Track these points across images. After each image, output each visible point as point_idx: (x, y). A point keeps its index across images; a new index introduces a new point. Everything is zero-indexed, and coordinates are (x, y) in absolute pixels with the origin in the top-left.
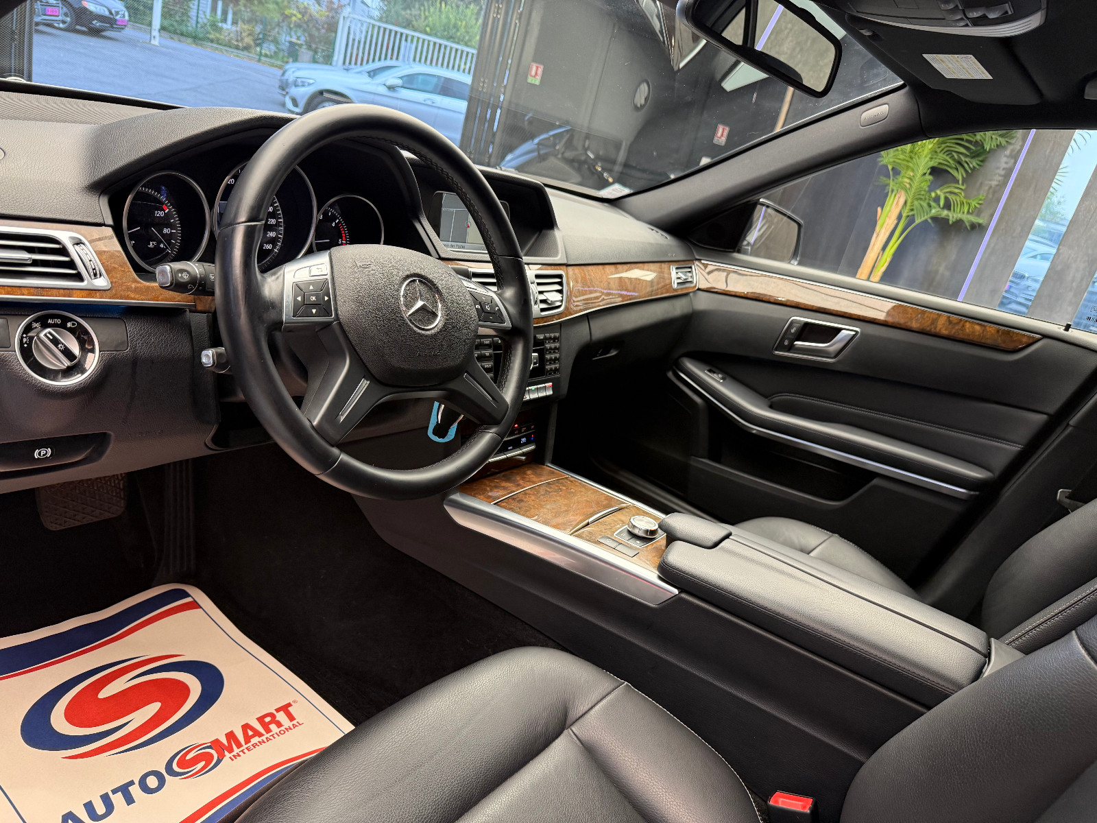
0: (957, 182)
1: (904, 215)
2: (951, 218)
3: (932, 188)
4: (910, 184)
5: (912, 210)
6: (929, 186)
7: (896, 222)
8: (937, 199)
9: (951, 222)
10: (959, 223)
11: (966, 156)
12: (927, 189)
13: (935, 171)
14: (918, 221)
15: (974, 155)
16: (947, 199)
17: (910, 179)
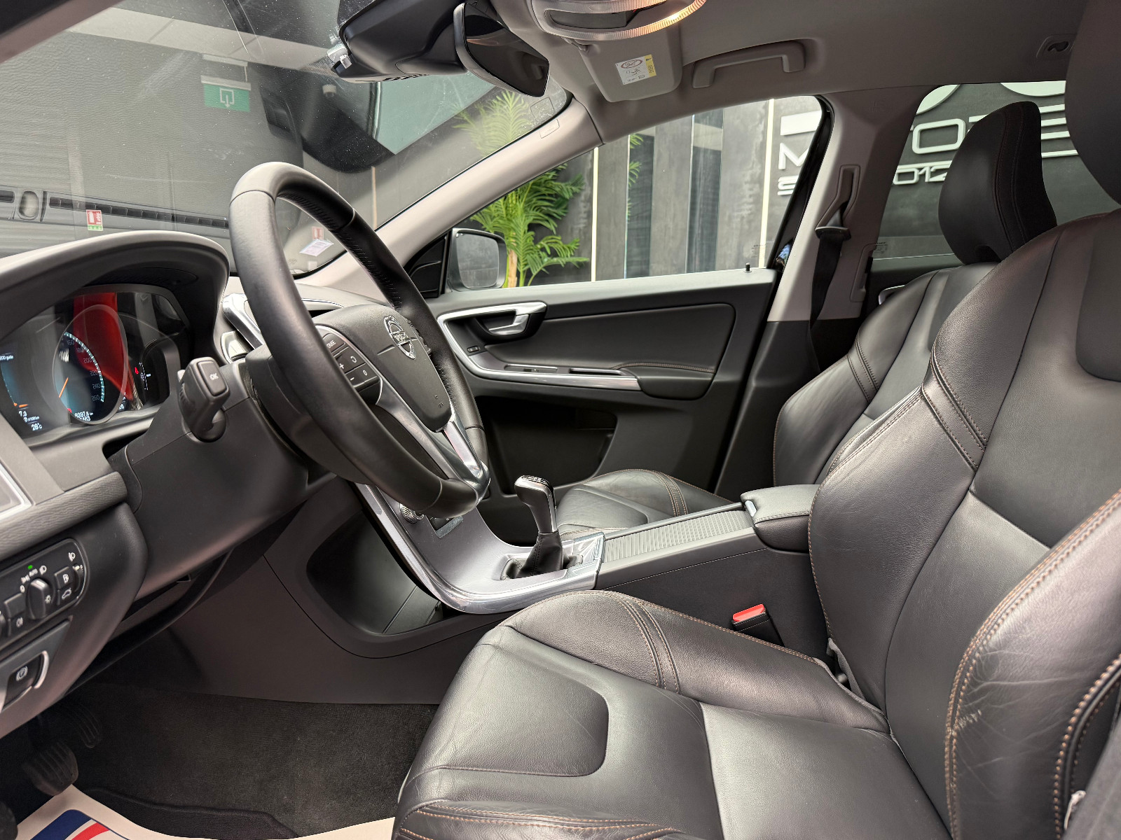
0: (551, 233)
1: (521, 271)
2: (562, 263)
3: (536, 241)
4: (516, 243)
5: (526, 265)
6: (534, 241)
7: (516, 278)
8: (543, 249)
9: (563, 266)
10: (568, 264)
11: (551, 207)
12: (533, 244)
13: (531, 227)
14: (534, 273)
15: (558, 206)
16: (551, 248)
17: (515, 238)
